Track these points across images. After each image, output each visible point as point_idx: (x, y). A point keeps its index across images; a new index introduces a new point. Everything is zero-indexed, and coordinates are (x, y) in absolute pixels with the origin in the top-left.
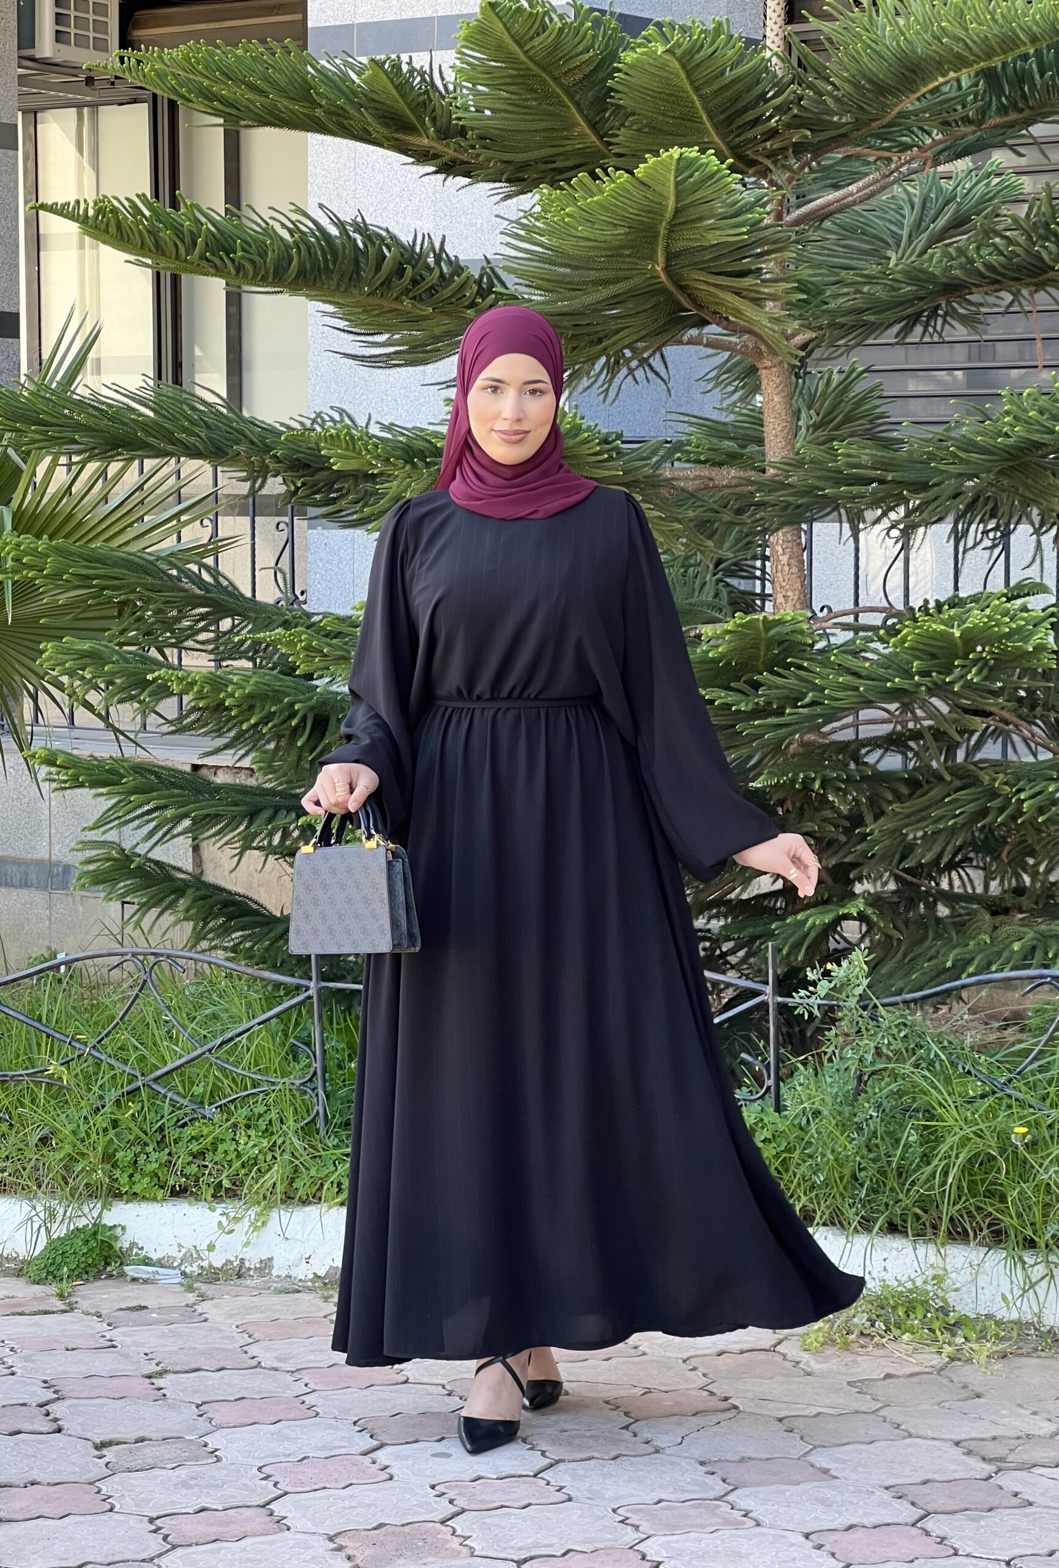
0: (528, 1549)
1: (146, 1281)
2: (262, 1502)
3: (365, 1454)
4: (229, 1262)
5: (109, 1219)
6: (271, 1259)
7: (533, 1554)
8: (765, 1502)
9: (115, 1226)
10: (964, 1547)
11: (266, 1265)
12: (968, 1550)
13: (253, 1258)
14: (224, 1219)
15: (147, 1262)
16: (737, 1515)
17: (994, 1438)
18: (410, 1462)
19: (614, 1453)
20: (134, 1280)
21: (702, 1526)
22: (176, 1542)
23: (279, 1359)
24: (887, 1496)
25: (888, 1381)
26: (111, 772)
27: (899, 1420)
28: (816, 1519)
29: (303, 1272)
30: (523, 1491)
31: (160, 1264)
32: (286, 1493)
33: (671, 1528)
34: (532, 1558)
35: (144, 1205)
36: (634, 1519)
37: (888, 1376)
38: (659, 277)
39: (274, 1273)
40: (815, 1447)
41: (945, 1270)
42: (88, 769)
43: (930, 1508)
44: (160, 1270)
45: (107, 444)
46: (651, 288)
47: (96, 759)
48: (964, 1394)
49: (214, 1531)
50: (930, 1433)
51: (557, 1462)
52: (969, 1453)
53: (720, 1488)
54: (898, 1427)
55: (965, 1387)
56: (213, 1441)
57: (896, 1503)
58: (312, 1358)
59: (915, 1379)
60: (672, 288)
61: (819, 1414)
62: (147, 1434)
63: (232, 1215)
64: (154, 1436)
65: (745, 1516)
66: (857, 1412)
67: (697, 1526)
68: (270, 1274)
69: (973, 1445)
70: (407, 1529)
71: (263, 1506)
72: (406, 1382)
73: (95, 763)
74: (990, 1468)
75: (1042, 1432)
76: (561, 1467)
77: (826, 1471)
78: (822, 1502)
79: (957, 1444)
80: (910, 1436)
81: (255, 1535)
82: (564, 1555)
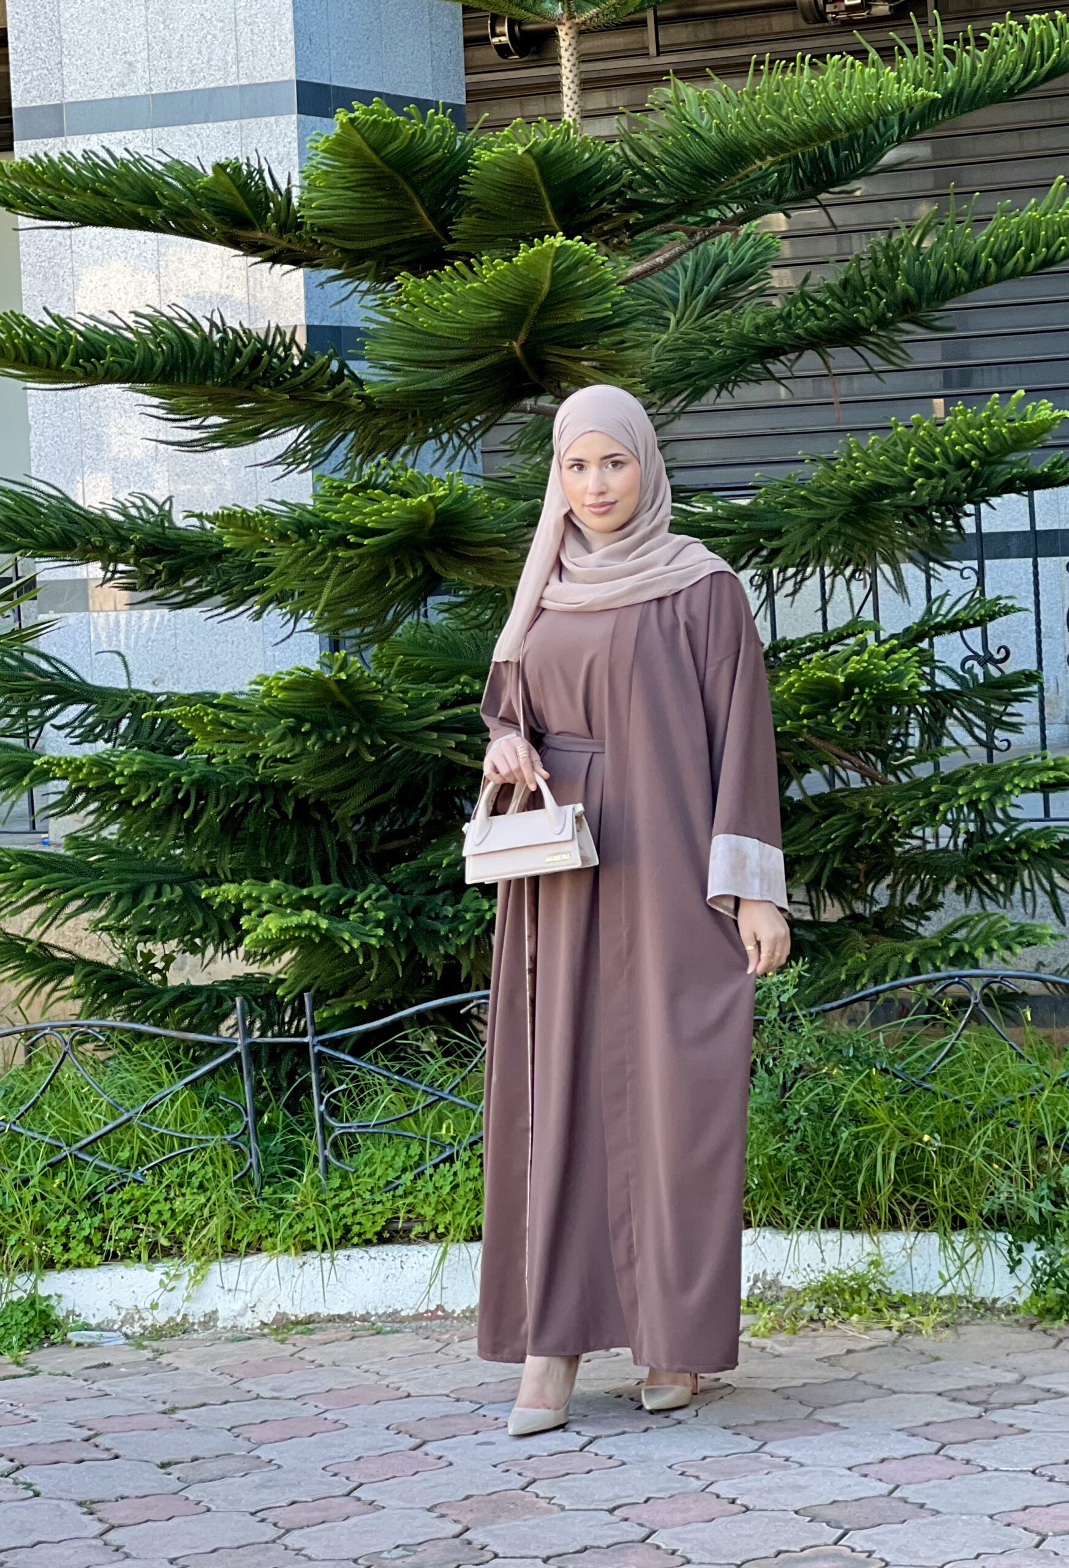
0: (612, 1500)
1: (91, 1346)
2: (345, 1491)
3: (415, 1449)
4: (172, 1319)
5: (43, 1291)
6: (215, 1312)
7: (618, 1503)
8: (797, 1449)
9: (50, 1297)
10: (990, 1464)
11: (211, 1318)
12: (995, 1466)
13: (197, 1311)
14: (164, 1277)
15: (87, 1327)
16: (781, 1461)
17: (969, 1388)
18: (459, 1450)
19: (643, 1427)
20: (79, 1345)
21: (756, 1471)
22: (288, 1526)
23: (273, 1390)
24: (903, 1436)
25: (851, 1356)
27: (879, 1382)
28: (850, 1457)
29: (248, 1321)
30: (578, 1461)
31: (99, 1328)
32: (361, 1485)
33: (730, 1475)
34: (619, 1507)
35: (78, 1272)
36: (690, 1471)
37: (849, 1352)
38: (515, 353)
39: (220, 1324)
40: (815, 1409)
41: (879, 1255)
43: (945, 1440)
44: (105, 1334)
46: (506, 364)
48: (924, 1359)
49: (318, 1515)
50: (911, 1389)
51: (595, 1438)
52: (954, 1400)
53: (754, 1445)
54: (880, 1387)
55: (922, 1353)
56: (264, 1453)
57: (912, 1439)
58: (306, 1385)
59: (876, 1351)
60: (524, 363)
61: (804, 1385)
62: (200, 1455)
63: (172, 1272)
64: (207, 1455)
65: (787, 1460)
66: (837, 1380)
67: (751, 1471)
68: (215, 1326)
69: (954, 1394)
70: (494, 1497)
71: (348, 1495)
72: (409, 1396)
74: (977, 1410)
75: (1007, 1380)
76: (601, 1441)
77: (836, 1425)
78: (850, 1444)
79: (940, 1394)
80: (894, 1392)
81: (356, 1515)
82: (646, 1501)
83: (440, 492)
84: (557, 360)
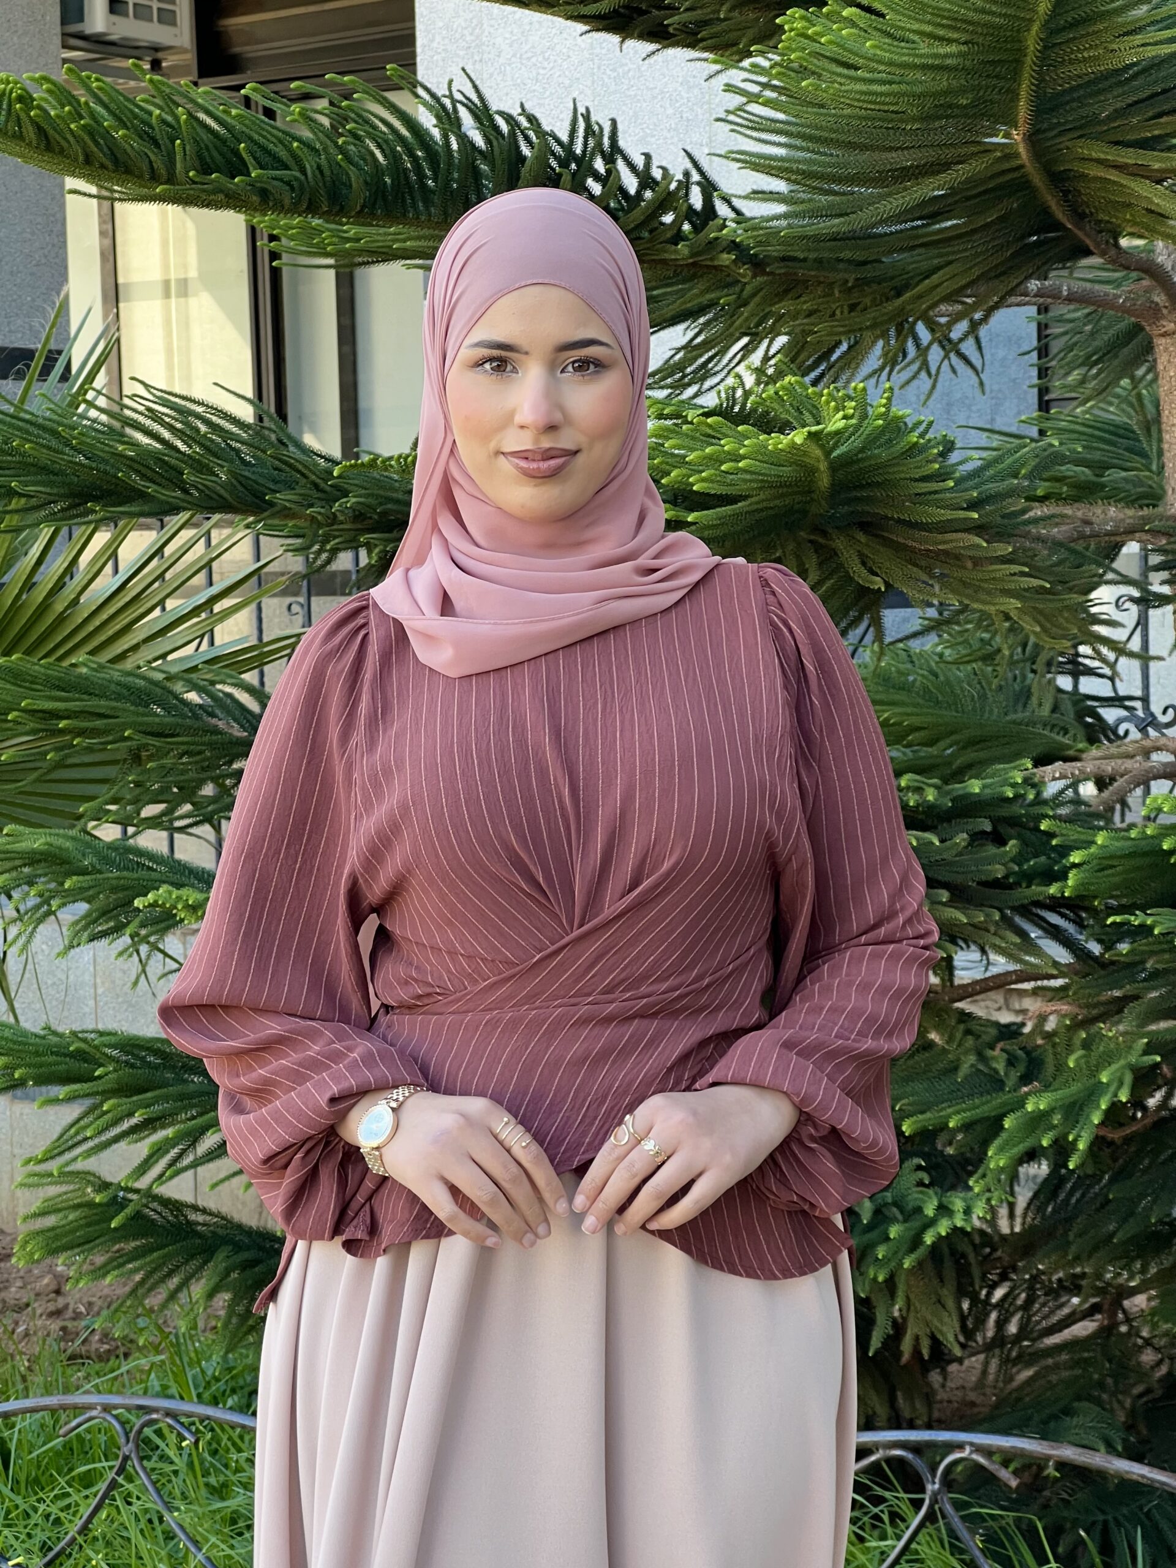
26: (81, 1056)
38: (1017, 155)
42: (37, 1054)
45: (72, 495)
46: (1001, 180)
47: (55, 1033)
60: (1038, 180)
73: (55, 1039)
83: (836, 423)
84: (1101, 172)
